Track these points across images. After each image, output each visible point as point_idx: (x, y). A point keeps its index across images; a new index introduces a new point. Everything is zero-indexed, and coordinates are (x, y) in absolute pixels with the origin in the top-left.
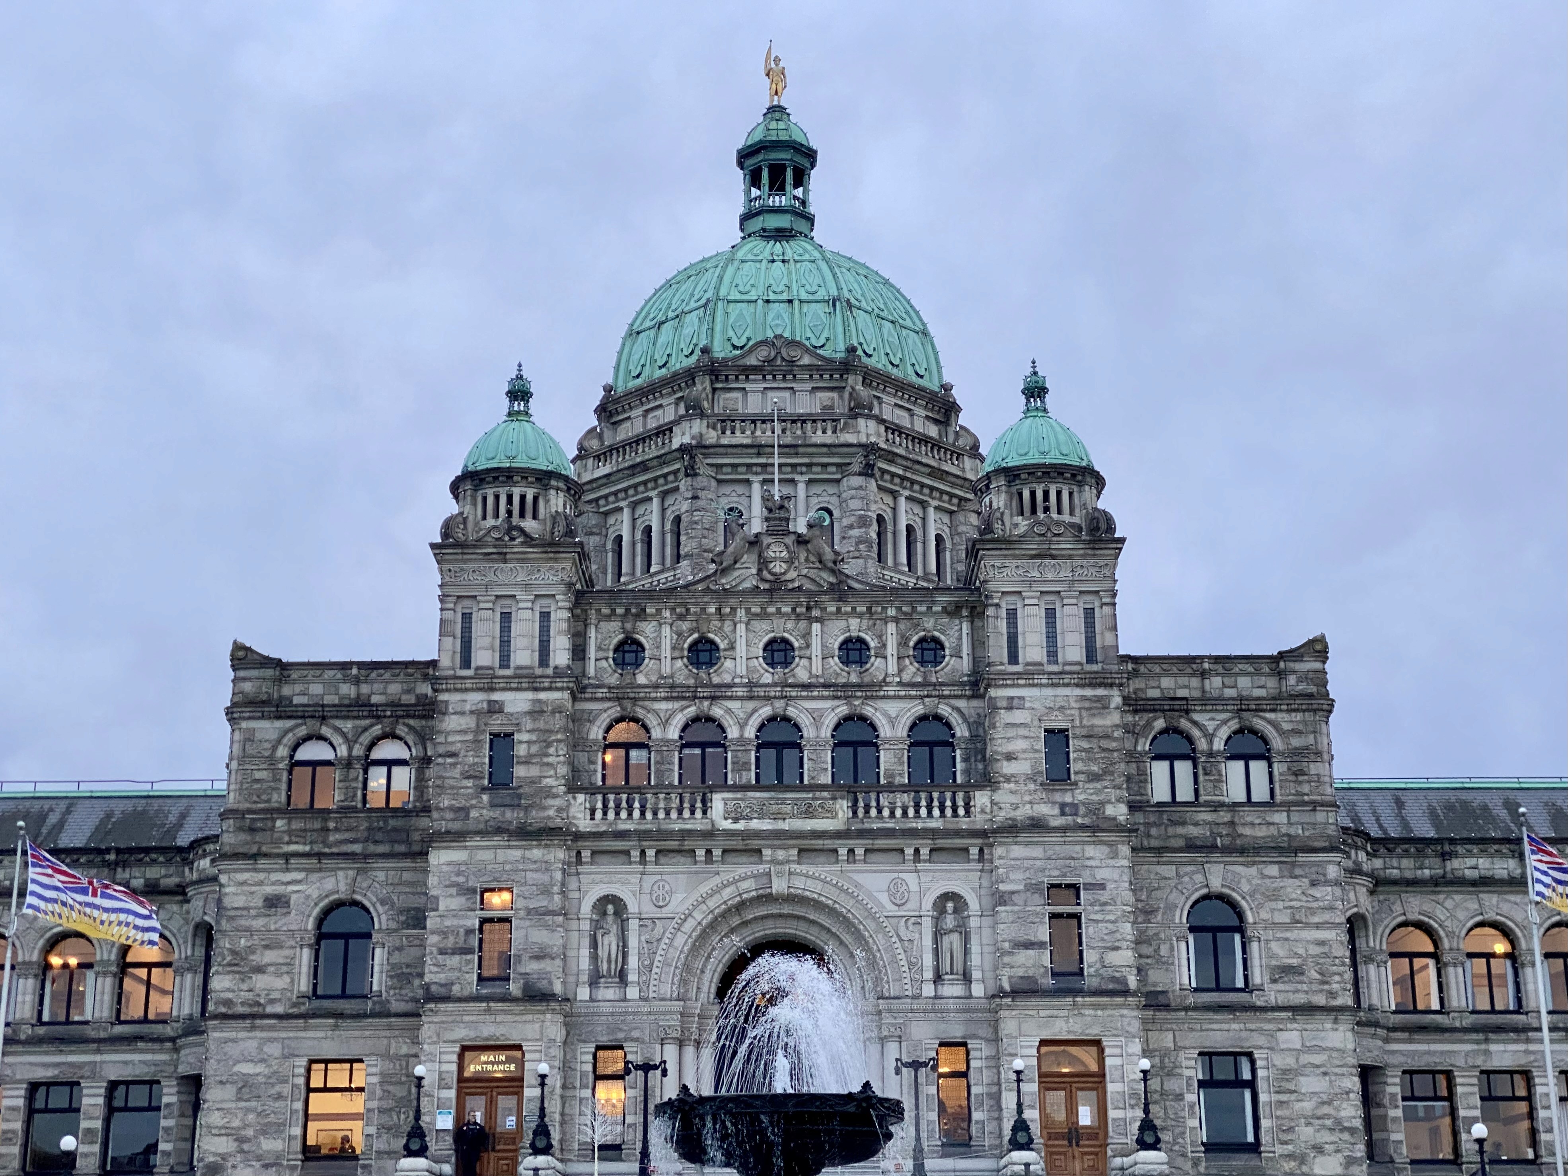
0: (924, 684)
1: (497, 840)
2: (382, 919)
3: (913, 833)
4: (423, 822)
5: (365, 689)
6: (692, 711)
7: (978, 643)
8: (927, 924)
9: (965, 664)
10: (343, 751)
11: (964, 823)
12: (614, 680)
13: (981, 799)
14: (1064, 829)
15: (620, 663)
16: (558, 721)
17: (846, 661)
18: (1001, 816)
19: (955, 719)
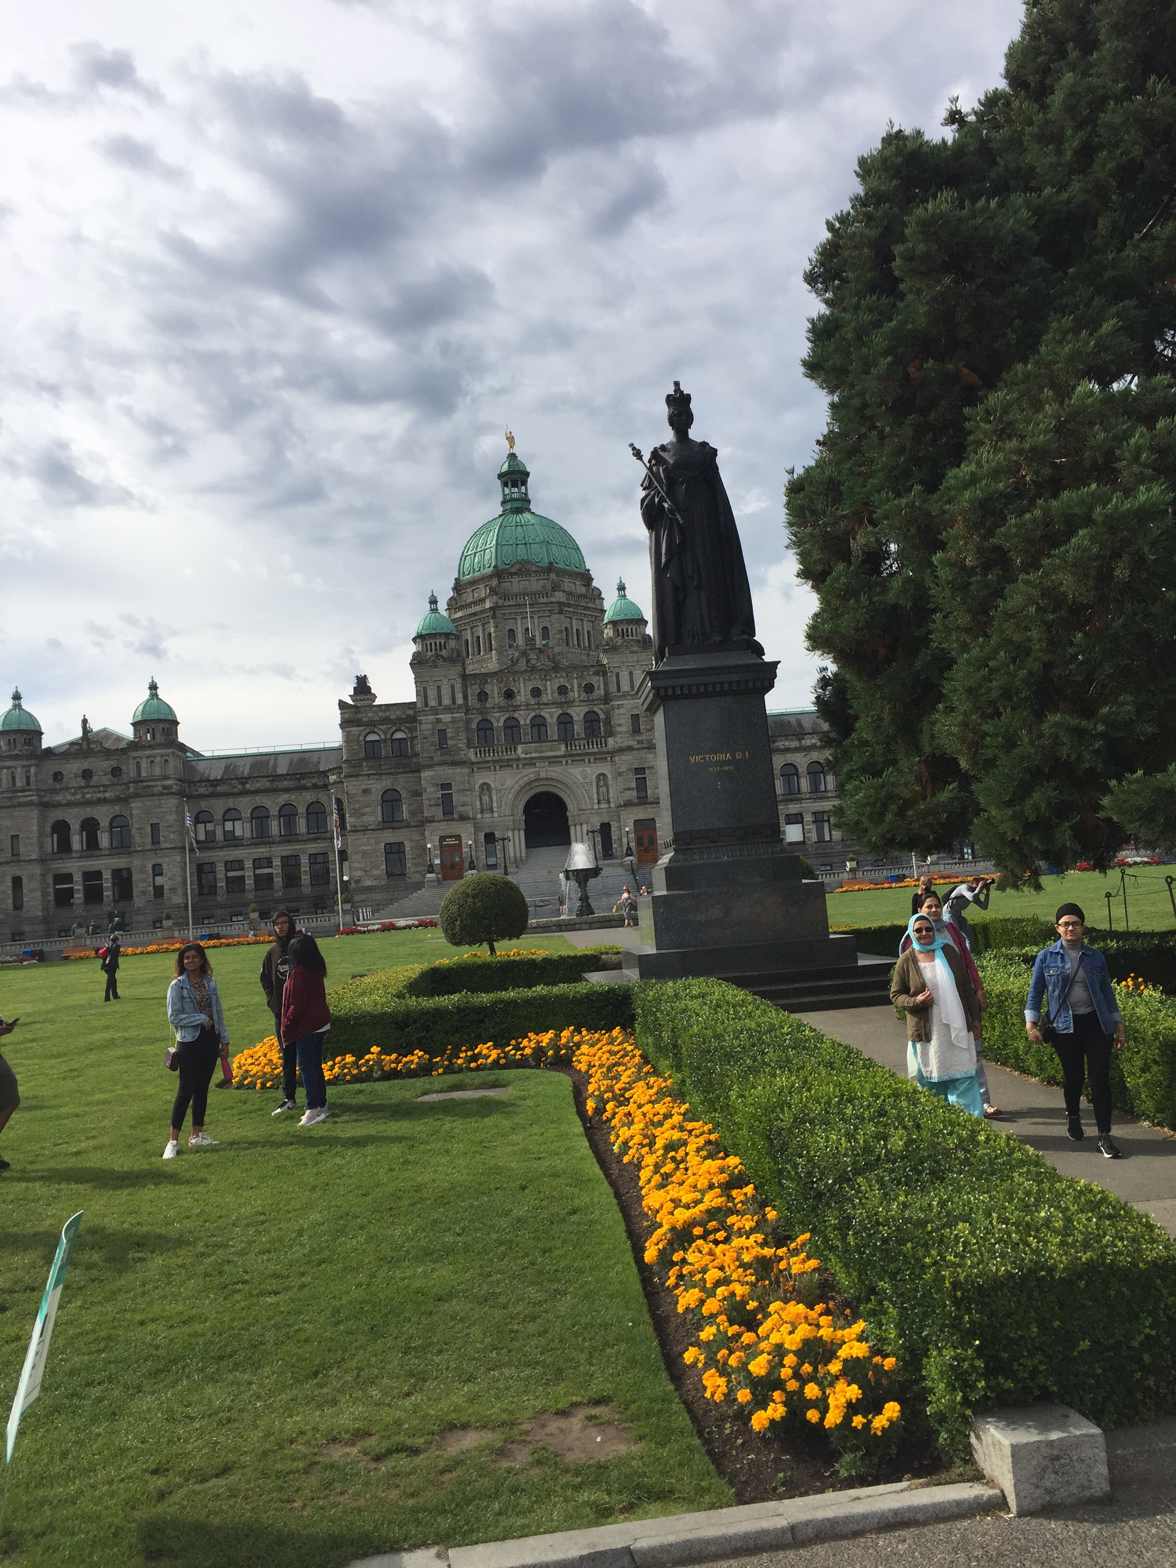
0: (588, 700)
1: (445, 768)
2: (404, 794)
3: (587, 754)
4: (415, 760)
5: (388, 714)
6: (507, 716)
7: (606, 684)
8: (594, 784)
9: (602, 692)
10: (383, 737)
11: (605, 749)
12: (478, 706)
13: (610, 741)
14: (639, 749)
15: (480, 700)
16: (461, 724)
17: (560, 694)
18: (617, 746)
19: (600, 712)
